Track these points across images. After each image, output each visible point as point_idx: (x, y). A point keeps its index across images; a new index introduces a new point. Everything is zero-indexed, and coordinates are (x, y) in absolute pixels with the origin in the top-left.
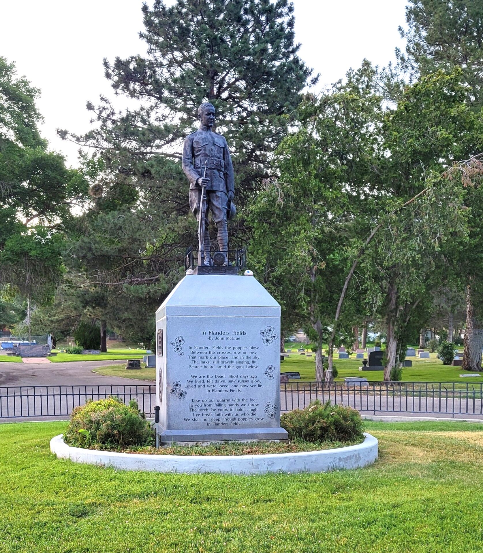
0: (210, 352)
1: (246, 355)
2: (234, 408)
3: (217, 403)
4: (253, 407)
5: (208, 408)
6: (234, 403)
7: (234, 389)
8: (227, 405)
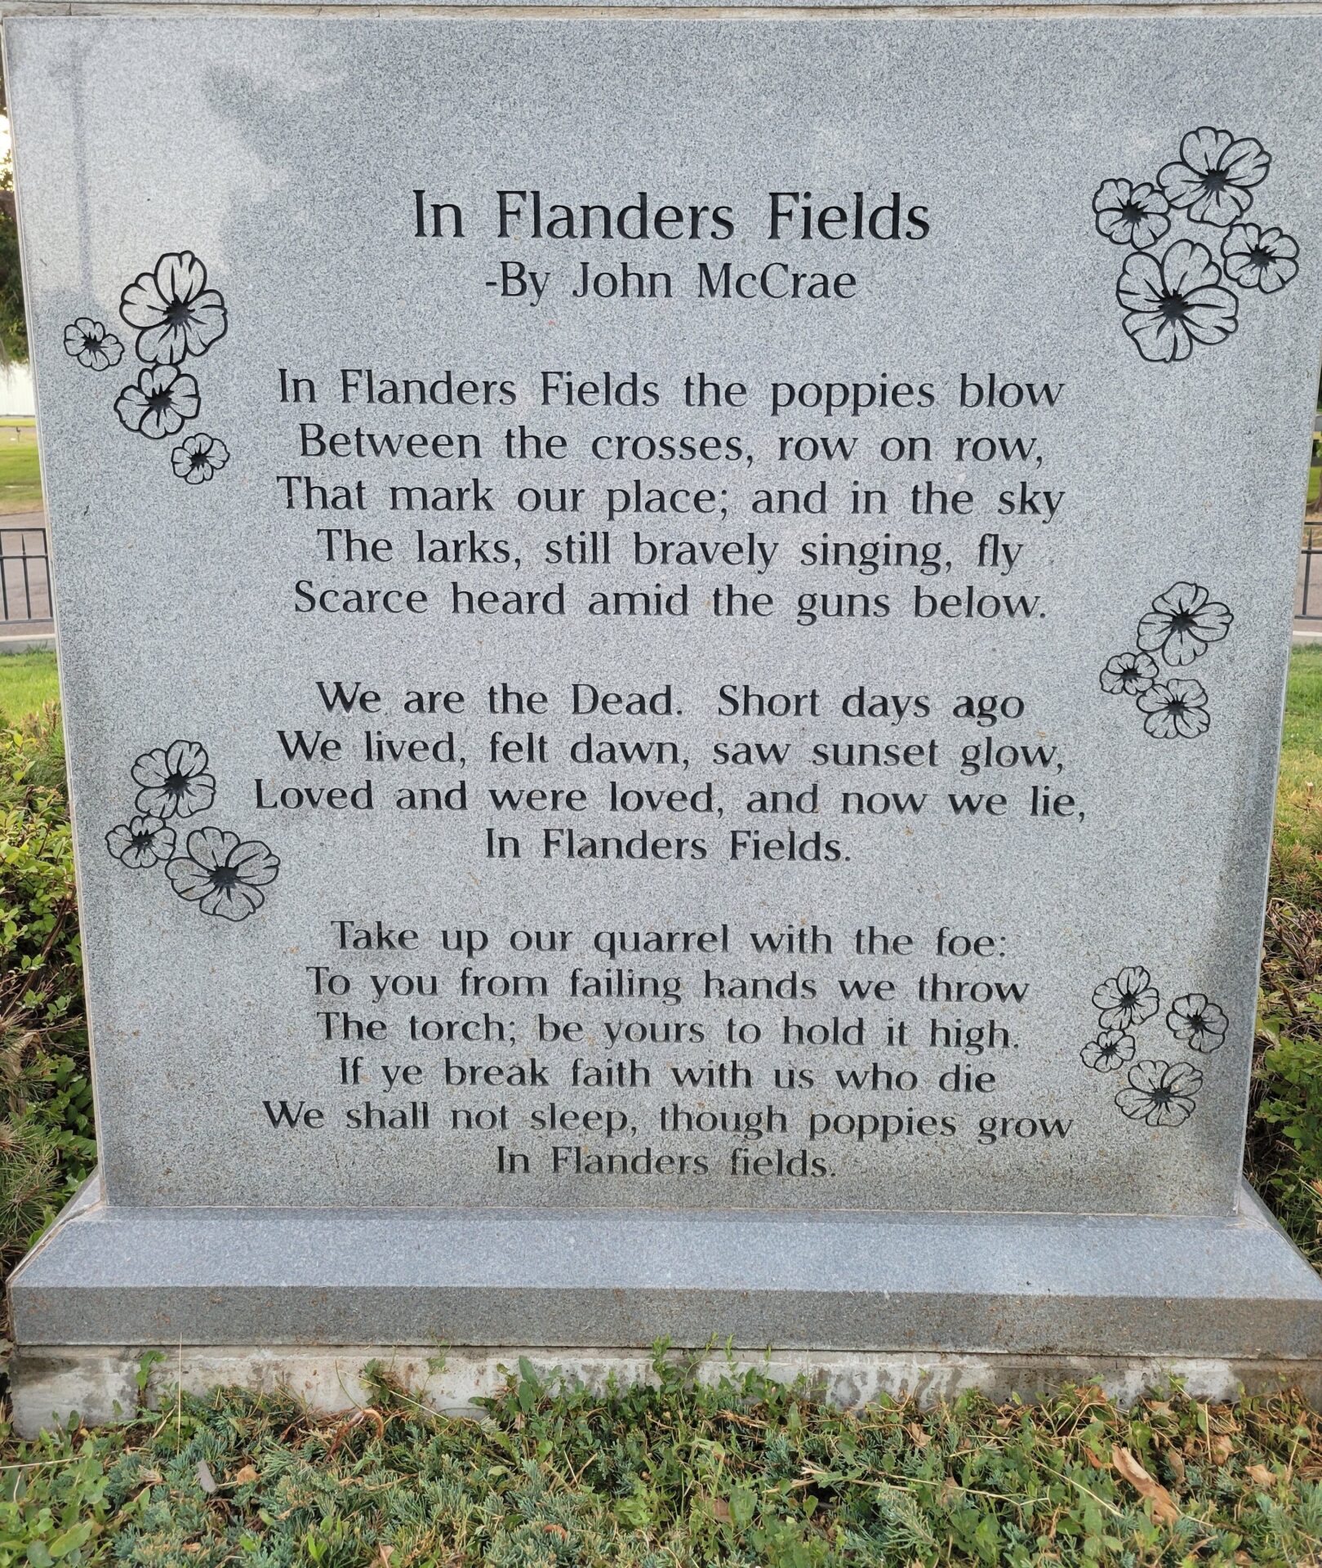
0: (517, 441)
1: (913, 473)
2: (766, 1013)
3: (595, 965)
4: (970, 1014)
5: (502, 1008)
6: (776, 966)
7: (772, 826)
8: (693, 981)
